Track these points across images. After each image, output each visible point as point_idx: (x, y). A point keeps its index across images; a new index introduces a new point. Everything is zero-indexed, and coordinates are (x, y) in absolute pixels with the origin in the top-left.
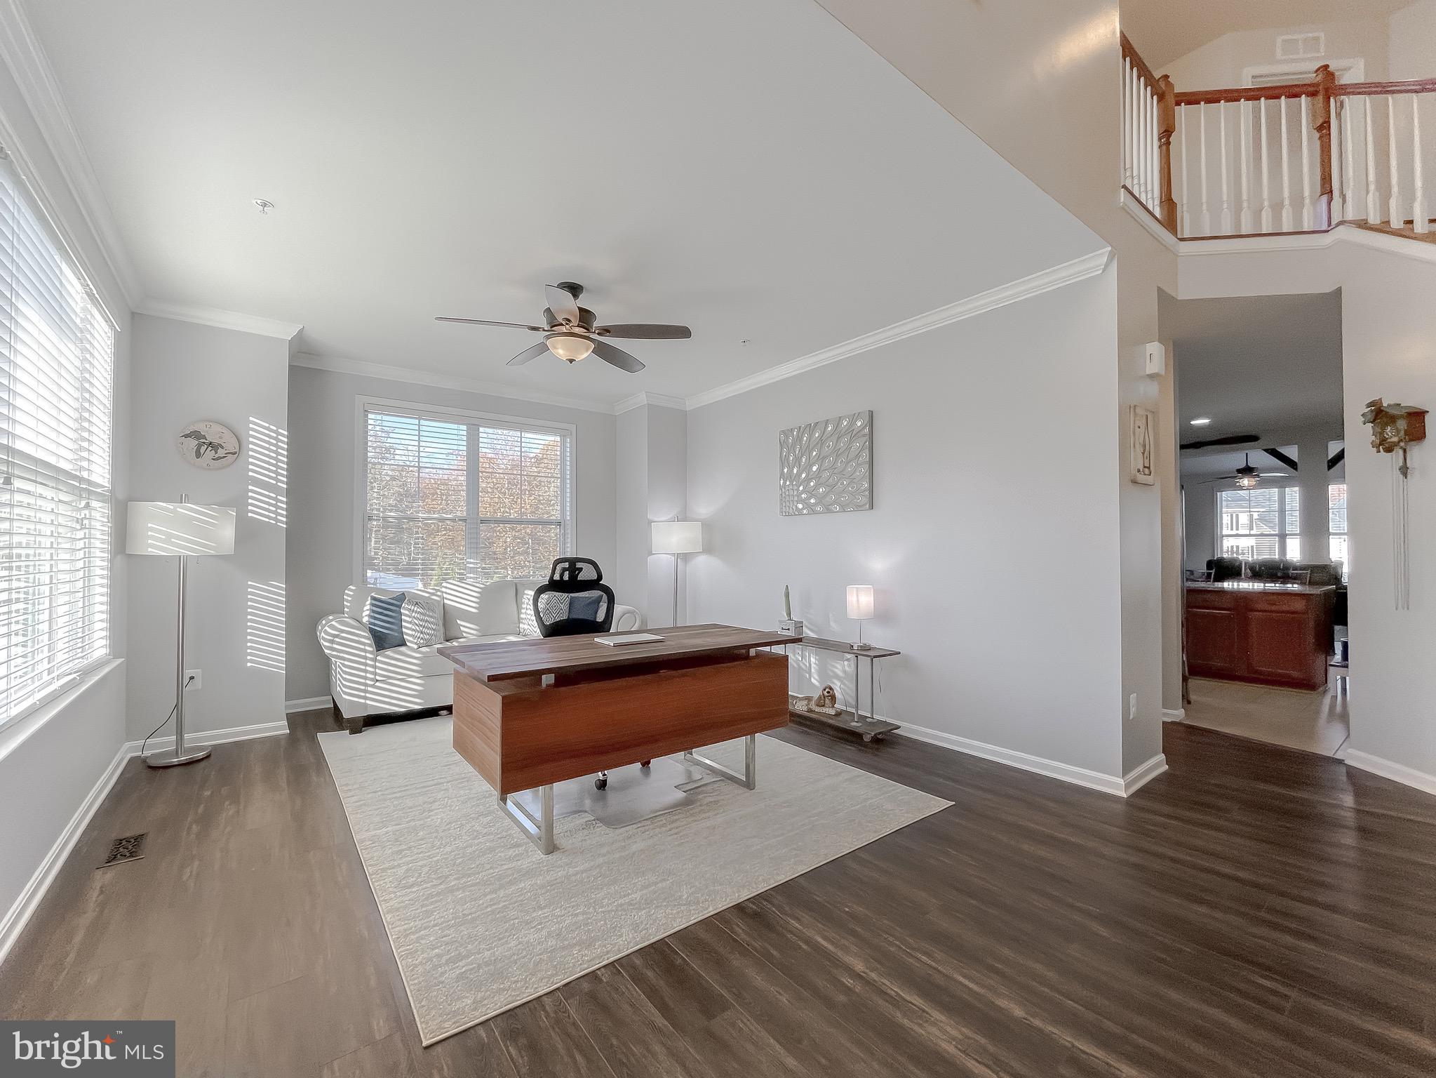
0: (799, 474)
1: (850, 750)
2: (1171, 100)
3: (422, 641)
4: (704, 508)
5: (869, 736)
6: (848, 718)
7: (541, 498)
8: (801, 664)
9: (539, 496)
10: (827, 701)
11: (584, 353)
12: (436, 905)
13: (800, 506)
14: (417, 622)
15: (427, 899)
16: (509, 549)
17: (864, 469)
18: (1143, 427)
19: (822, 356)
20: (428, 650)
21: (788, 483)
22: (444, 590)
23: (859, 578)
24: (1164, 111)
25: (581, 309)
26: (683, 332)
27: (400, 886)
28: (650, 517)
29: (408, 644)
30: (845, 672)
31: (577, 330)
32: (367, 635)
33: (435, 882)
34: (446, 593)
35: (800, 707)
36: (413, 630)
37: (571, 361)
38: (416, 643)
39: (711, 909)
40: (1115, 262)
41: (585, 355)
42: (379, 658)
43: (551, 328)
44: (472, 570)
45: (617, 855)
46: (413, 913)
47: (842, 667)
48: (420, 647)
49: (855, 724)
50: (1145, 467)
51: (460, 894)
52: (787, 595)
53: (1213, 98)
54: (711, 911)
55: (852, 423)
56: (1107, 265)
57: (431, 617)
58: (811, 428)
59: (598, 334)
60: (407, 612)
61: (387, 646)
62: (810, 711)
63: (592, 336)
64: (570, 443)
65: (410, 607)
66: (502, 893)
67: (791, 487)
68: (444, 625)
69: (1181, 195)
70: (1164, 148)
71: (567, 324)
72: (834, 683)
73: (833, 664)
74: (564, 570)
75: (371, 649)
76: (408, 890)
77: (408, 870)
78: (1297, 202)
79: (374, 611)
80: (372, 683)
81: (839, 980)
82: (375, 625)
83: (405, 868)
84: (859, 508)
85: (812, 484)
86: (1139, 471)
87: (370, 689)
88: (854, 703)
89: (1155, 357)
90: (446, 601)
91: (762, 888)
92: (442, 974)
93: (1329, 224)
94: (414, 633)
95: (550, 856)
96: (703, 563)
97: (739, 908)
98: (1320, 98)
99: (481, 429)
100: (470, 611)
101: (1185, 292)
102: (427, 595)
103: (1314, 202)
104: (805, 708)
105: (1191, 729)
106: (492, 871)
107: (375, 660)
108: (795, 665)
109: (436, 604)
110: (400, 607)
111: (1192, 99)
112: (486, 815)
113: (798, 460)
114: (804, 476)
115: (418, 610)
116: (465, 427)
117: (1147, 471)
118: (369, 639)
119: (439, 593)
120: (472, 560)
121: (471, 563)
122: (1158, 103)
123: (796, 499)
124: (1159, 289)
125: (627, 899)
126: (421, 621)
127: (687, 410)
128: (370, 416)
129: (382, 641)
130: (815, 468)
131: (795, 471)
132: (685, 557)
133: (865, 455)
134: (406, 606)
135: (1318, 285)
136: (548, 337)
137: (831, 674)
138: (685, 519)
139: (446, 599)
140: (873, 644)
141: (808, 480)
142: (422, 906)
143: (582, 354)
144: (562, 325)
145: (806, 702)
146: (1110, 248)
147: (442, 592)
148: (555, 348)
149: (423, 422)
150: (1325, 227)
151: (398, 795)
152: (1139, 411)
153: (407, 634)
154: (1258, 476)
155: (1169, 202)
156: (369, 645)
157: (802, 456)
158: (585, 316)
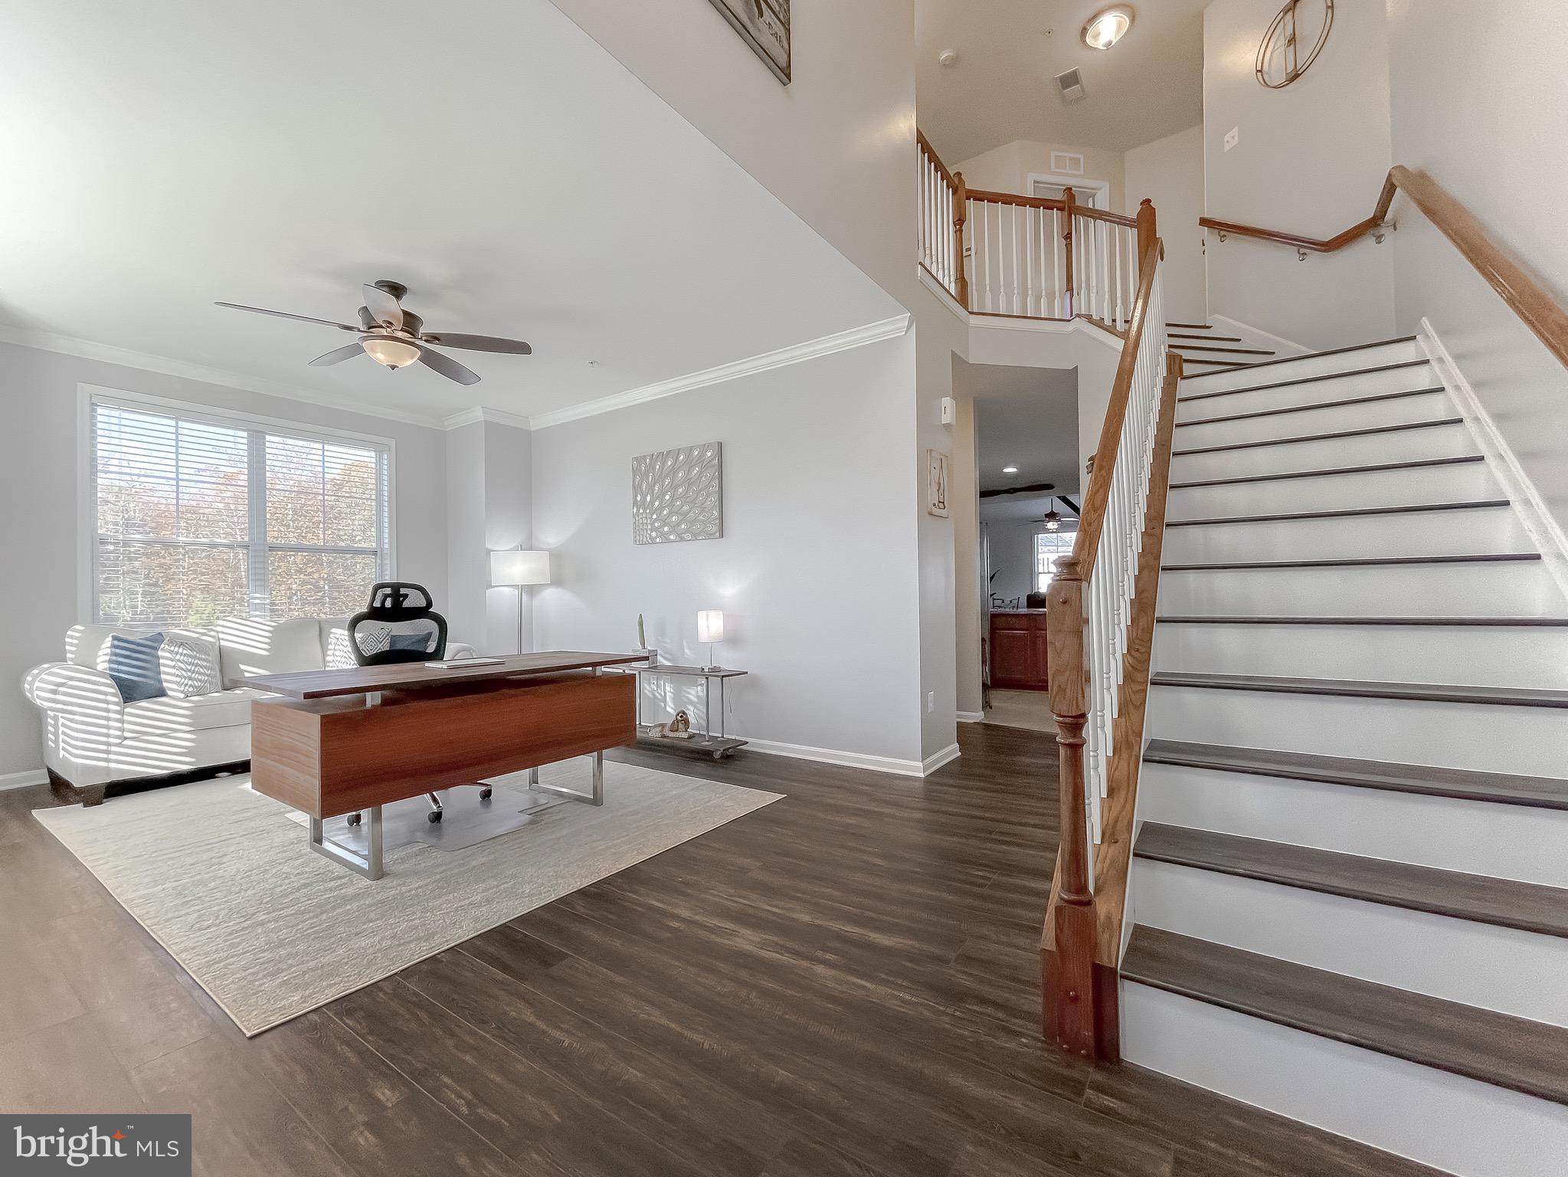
0: (652, 502)
1: (701, 767)
2: (962, 194)
3: (191, 689)
4: (552, 537)
5: (719, 752)
6: (700, 739)
7: (342, 533)
8: (657, 695)
9: (339, 530)
10: (681, 726)
11: (409, 360)
12: (244, 938)
13: (654, 534)
14: (183, 667)
15: (230, 934)
16: (295, 598)
17: (714, 499)
18: (938, 469)
19: (673, 385)
20: (202, 699)
21: (641, 511)
22: (219, 629)
23: (710, 604)
24: (957, 202)
25: (405, 313)
26: (523, 348)
27: (193, 929)
28: (489, 546)
29: (169, 693)
30: (698, 697)
31: (400, 334)
32: (109, 682)
33: (238, 920)
34: (223, 633)
35: (654, 735)
36: (178, 676)
37: (393, 367)
38: (182, 692)
39: (553, 896)
40: (914, 328)
41: (410, 362)
42: (128, 710)
43: (369, 329)
44: (257, 607)
45: (456, 871)
46: (214, 948)
47: (695, 692)
48: (187, 696)
49: (707, 743)
50: (939, 502)
51: (272, 926)
52: (641, 624)
53: (994, 198)
54: (553, 898)
55: (703, 453)
56: (908, 328)
57: (204, 660)
58: (663, 456)
59: (425, 341)
60: (168, 655)
61: (138, 697)
62: (664, 736)
63: (418, 342)
64: (389, 460)
65: (172, 648)
66: (324, 917)
67: (644, 515)
68: (221, 671)
69: (971, 276)
70: (958, 233)
71: (388, 327)
72: (688, 709)
73: (689, 690)
74: (386, 596)
75: (116, 699)
76: (205, 931)
77: (199, 917)
78: (1051, 296)
79: (116, 655)
80: (119, 741)
81: (668, 926)
82: (118, 671)
83: (195, 915)
84: (709, 536)
85: (665, 512)
86: (934, 505)
87: (114, 749)
88: (704, 724)
89: (947, 410)
90: (223, 643)
91: (604, 875)
92: (261, 985)
93: (1071, 315)
94: (178, 679)
95: (379, 882)
96: (552, 598)
97: (582, 893)
98: (1066, 213)
99: (268, 438)
100: (257, 654)
101: (975, 357)
102: (195, 635)
103: (1062, 298)
104: (659, 735)
105: (987, 726)
106: (310, 902)
107: (122, 713)
108: (651, 695)
109: (210, 647)
110: (156, 649)
111: (979, 197)
112: (296, 859)
113: (651, 488)
114: (657, 504)
115: (185, 652)
116: (245, 434)
117: (941, 505)
118: (112, 687)
119: (212, 633)
120: (258, 595)
121: (256, 598)
122: (953, 195)
123: (650, 527)
124: (953, 354)
125: (467, 902)
126: (190, 665)
127: (532, 429)
128: (100, 411)
129: (129, 692)
130: (667, 497)
131: (648, 499)
132: (531, 590)
133: (715, 483)
134: (167, 647)
135: (1061, 362)
136: (365, 339)
137: (685, 700)
138: (531, 549)
139: (223, 639)
140: (723, 667)
141: (661, 508)
142: (226, 941)
143: (407, 361)
144: (381, 327)
145: (660, 729)
146: (909, 314)
147: (218, 632)
148: (374, 351)
149: (181, 424)
150: (1068, 318)
151: (172, 855)
152: (934, 454)
153: (167, 681)
154: (1059, 520)
155: (962, 282)
156: (114, 695)
157: (655, 484)
158: (411, 322)
